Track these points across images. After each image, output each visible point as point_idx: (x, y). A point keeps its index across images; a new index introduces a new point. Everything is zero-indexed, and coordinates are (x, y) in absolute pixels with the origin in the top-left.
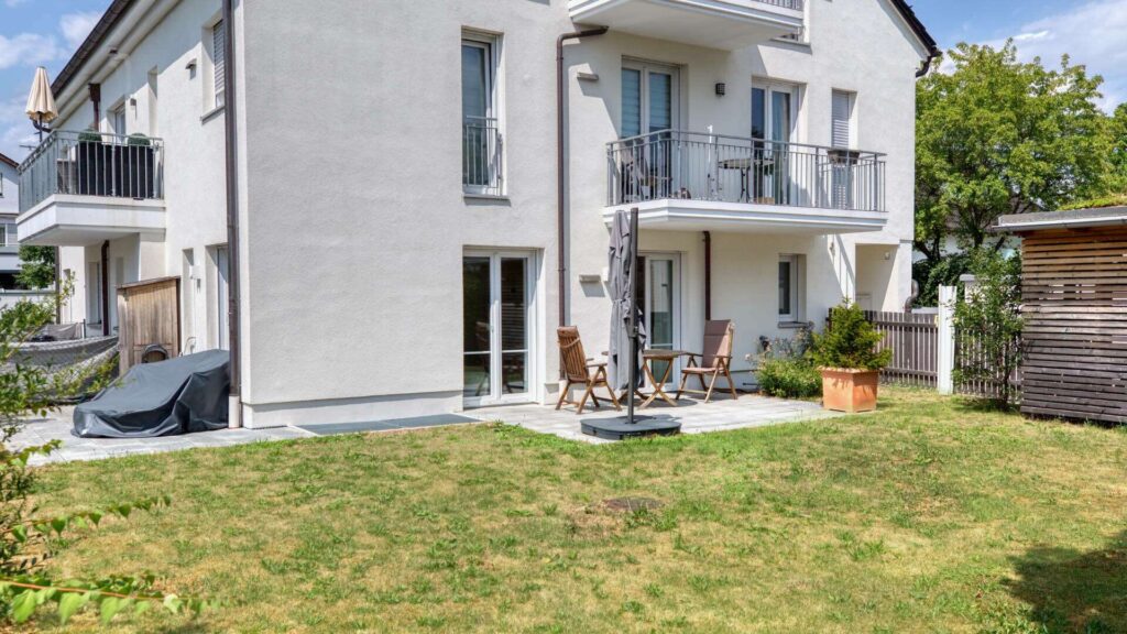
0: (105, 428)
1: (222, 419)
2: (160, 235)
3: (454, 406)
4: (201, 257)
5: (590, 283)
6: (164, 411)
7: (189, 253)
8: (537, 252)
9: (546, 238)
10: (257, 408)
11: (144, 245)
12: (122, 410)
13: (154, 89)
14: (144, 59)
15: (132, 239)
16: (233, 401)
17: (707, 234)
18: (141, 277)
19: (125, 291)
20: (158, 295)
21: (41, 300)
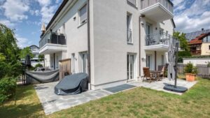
0: (63, 92)
2: (66, 51)
3: (125, 82)
4: (77, 56)
5: (143, 59)
6: (77, 88)
7: (73, 55)
8: (136, 54)
9: (137, 51)
11: (63, 53)
12: (67, 88)
15: (60, 53)
16: (89, 84)
17: (155, 52)
18: (62, 59)
19: (61, 61)
20: (67, 62)
21: (42, 63)
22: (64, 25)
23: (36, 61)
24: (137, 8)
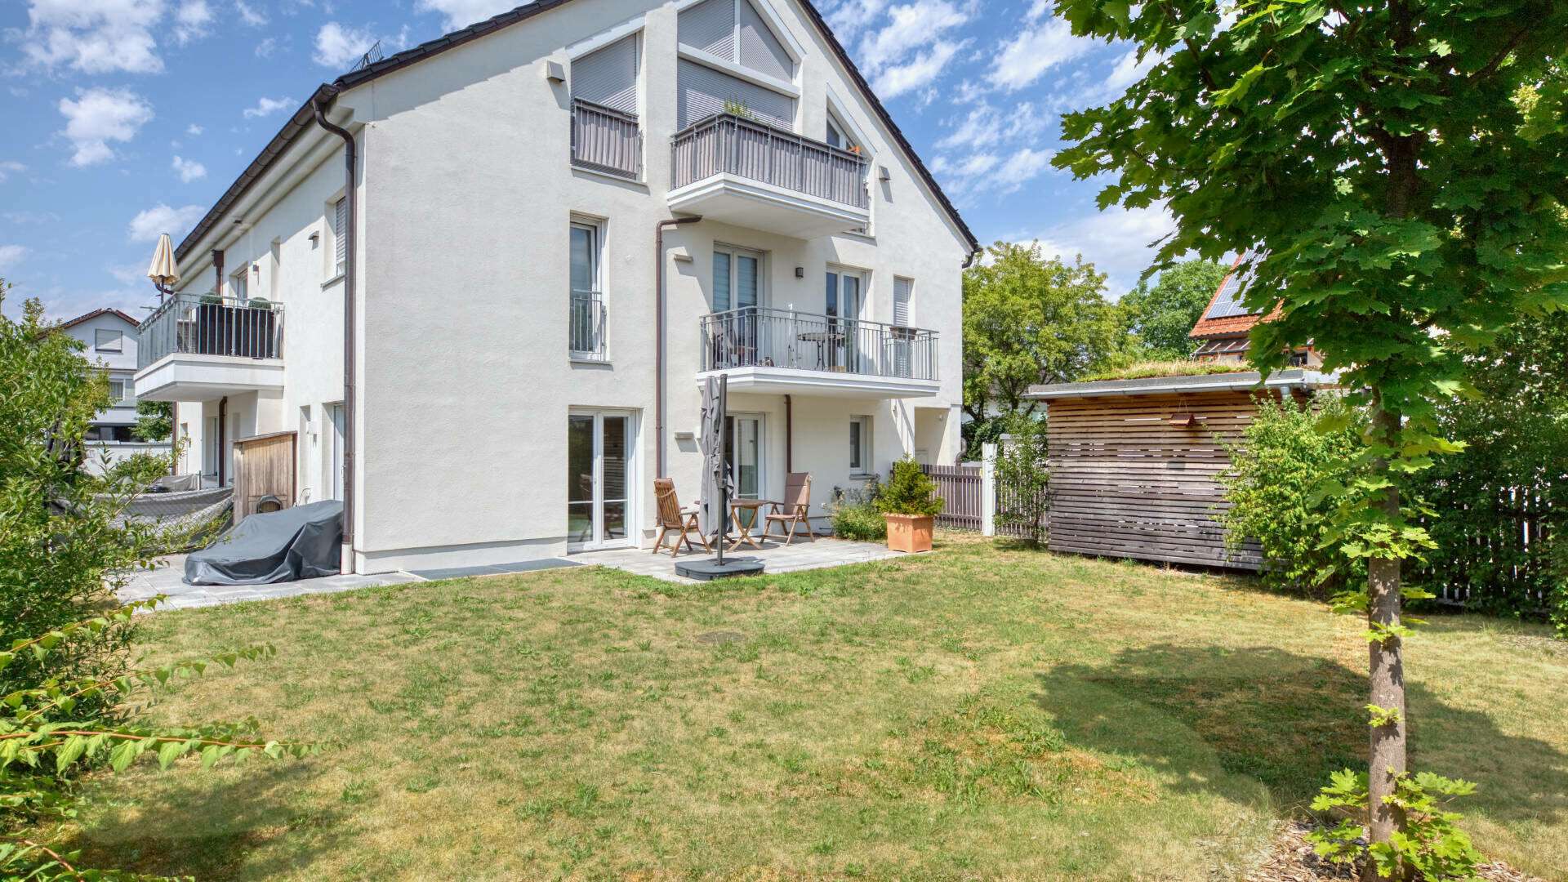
0: (216, 575)
1: (335, 565)
2: (278, 392)
3: (559, 551)
4: (317, 413)
5: (685, 439)
6: (277, 559)
7: (306, 410)
8: (637, 411)
9: (645, 400)
10: (370, 555)
11: (261, 402)
13: (277, 256)
14: (268, 229)
15: (250, 396)
16: (345, 548)
17: (788, 397)
18: (258, 432)
19: (241, 445)
20: (274, 449)
21: (157, 452)
22: (276, 246)
23: (122, 433)
24: (644, 188)
